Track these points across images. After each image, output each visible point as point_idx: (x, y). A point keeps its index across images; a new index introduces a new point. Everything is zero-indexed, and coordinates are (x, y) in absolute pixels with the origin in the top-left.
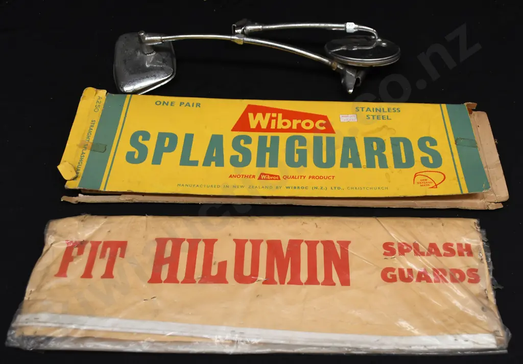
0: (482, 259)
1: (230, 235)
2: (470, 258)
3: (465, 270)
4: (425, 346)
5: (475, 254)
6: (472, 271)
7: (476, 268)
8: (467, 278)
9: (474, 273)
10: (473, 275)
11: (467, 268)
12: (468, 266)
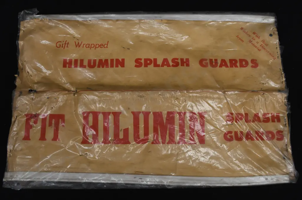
0: (286, 124)
1: (129, 109)
2: (279, 123)
3: (275, 132)
4: (249, 183)
5: (282, 120)
6: (280, 132)
7: (282, 130)
8: (276, 137)
9: (281, 133)
10: (280, 135)
11: (276, 131)
12: (277, 129)
